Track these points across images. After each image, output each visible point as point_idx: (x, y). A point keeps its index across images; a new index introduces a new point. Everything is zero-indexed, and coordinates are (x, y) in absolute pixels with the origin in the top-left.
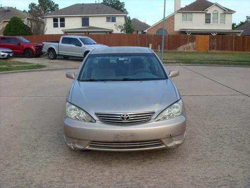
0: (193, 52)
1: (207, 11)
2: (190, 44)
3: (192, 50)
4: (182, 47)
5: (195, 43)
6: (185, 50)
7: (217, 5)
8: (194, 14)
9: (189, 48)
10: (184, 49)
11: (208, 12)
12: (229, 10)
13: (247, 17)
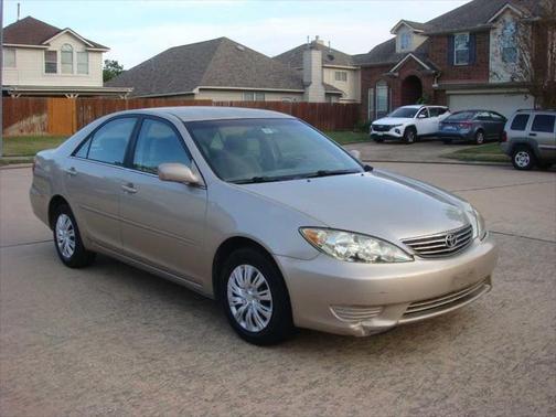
0: (42, 137)
1: (48, 44)
2: (35, 119)
3: (39, 133)
4: (16, 126)
5: (45, 116)
6: (25, 134)
7: (69, 33)
8: (18, 52)
9: (32, 128)
10: (22, 131)
11: (50, 49)
12: (96, 46)
13: (106, 61)
